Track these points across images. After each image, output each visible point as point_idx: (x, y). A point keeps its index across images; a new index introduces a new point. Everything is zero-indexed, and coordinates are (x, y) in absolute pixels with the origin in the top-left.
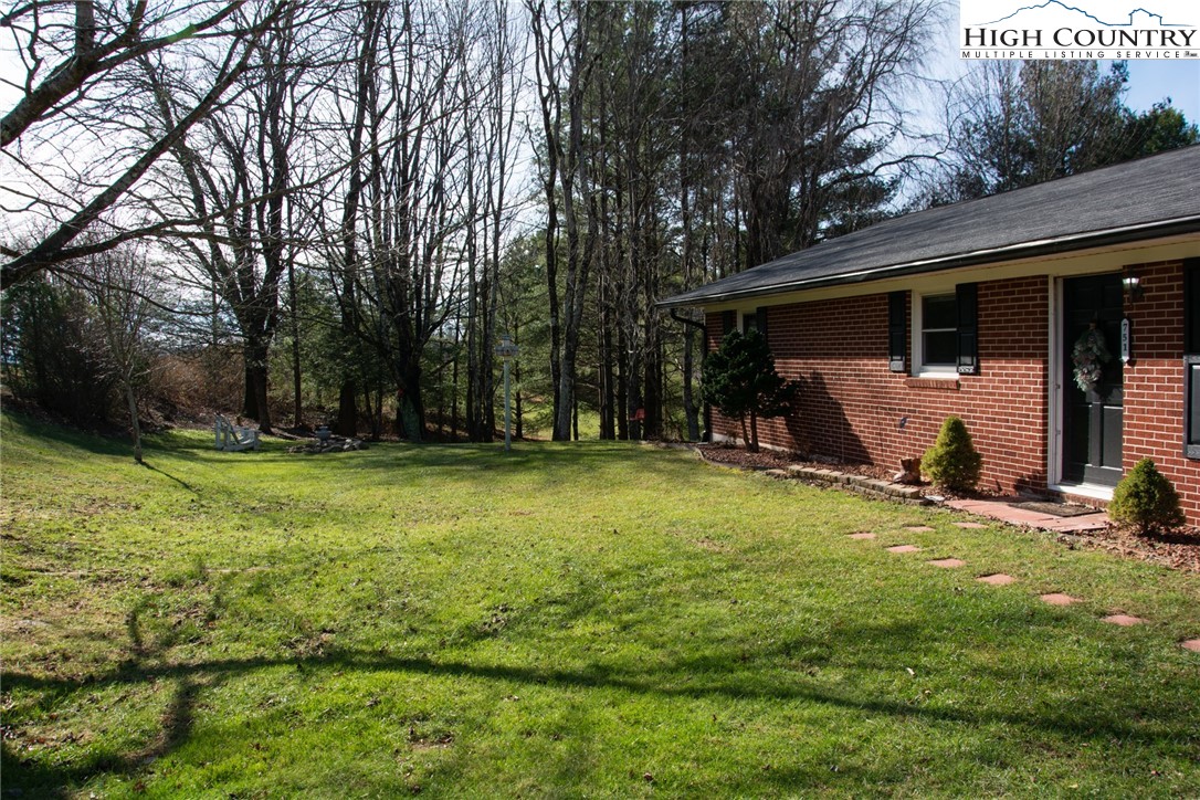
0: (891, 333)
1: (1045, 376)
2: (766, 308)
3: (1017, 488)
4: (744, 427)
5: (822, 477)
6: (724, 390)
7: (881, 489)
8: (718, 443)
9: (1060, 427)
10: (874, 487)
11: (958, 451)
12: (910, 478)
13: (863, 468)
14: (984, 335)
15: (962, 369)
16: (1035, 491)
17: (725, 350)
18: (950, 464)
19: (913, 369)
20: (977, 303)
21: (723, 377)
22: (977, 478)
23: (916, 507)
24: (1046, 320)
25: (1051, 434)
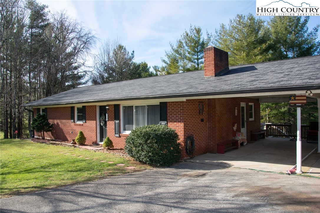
0: (71, 114)
1: (96, 123)
2: (47, 108)
3: (93, 143)
4: (41, 134)
5: (57, 144)
6: (37, 126)
7: (67, 145)
8: (36, 138)
9: (99, 132)
10: (66, 145)
11: (81, 137)
12: (74, 143)
13: (66, 142)
14: (87, 115)
15: (83, 122)
16: (95, 144)
17: (37, 117)
18: (80, 139)
19: (75, 122)
20: (86, 110)
21: (36, 123)
22: (85, 142)
23: (73, 147)
24: (96, 113)
25: (97, 133)
